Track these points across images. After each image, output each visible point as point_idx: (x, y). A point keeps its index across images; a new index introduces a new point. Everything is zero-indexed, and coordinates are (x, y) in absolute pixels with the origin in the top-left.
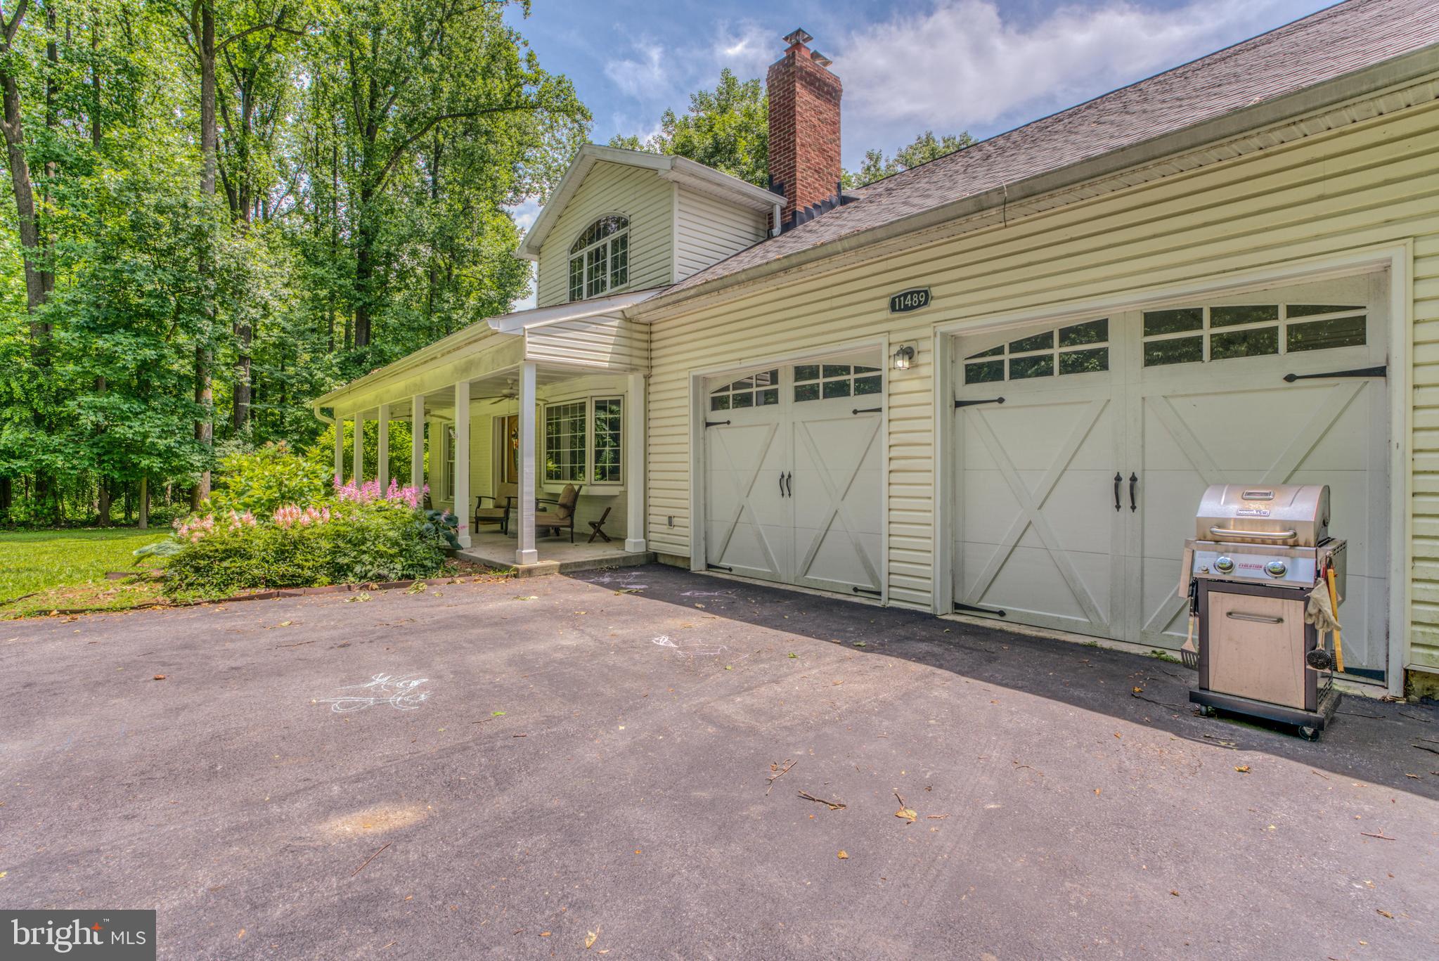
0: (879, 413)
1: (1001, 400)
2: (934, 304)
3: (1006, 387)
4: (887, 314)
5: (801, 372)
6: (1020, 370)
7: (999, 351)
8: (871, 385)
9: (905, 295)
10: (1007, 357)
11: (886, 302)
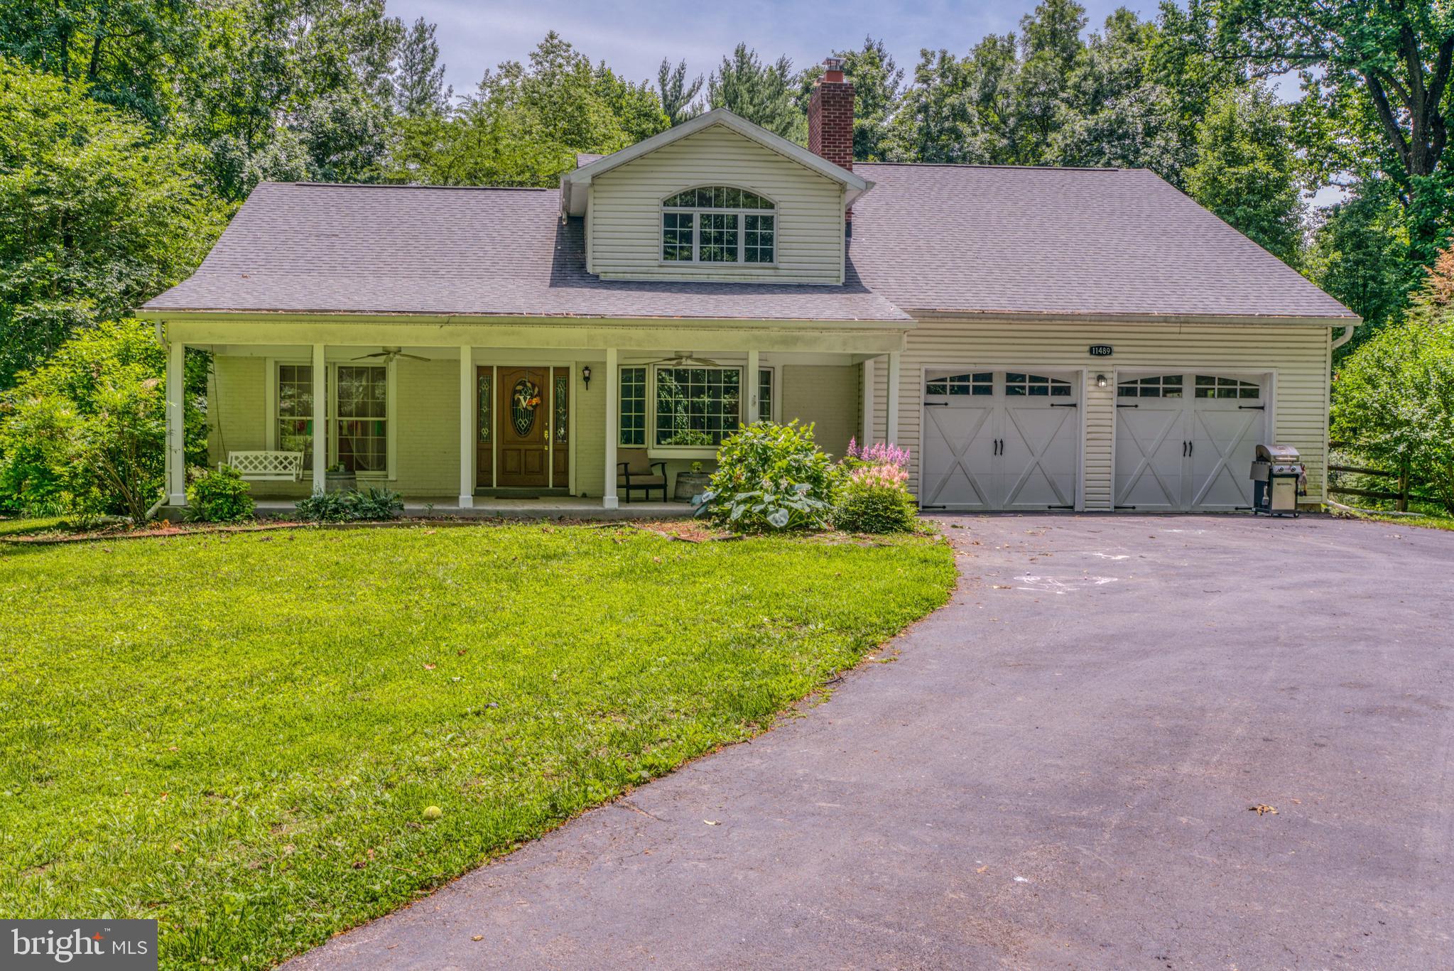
0: (1073, 408)
1: (1136, 406)
2: (1114, 355)
3: (1138, 400)
4: (1088, 355)
5: (1011, 377)
6: (1146, 392)
7: (1135, 382)
8: (1063, 390)
9: (1099, 347)
10: (1139, 386)
11: (1087, 348)
